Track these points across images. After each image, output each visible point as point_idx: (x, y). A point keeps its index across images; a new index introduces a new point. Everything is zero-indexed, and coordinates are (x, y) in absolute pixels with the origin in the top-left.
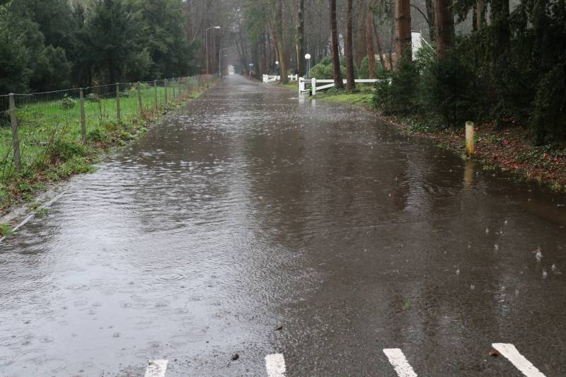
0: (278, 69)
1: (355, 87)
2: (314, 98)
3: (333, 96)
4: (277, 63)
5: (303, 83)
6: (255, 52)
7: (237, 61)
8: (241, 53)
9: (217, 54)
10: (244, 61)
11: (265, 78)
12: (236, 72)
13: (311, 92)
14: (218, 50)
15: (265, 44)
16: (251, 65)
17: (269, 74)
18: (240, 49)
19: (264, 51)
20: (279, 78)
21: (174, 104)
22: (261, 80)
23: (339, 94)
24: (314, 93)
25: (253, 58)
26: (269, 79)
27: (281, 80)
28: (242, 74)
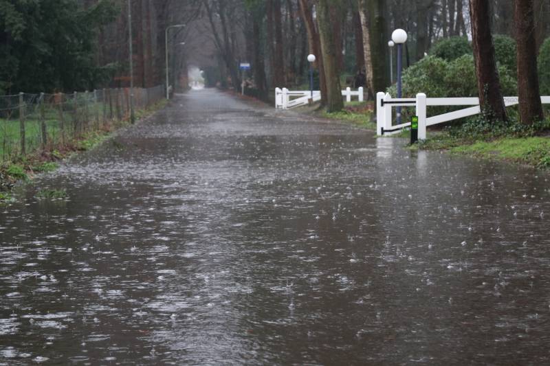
0: (315, 75)
1: (541, 118)
2: (422, 149)
3: (479, 144)
4: (311, 57)
5: (388, 107)
6: (254, 34)
7: (212, 57)
8: (221, 37)
9: (161, 40)
10: (227, 56)
11: (282, 97)
12: (209, 83)
13: (414, 133)
14: (162, 28)
15: (279, 14)
16: (246, 65)
17: (290, 88)
18: (219, 28)
19: (278, 31)
20: (317, 96)
21: (18, 168)
22: (271, 102)
23: (497, 137)
24: (422, 134)
25: (249, 48)
26: (292, 98)
27: (323, 102)
28: (224, 88)
